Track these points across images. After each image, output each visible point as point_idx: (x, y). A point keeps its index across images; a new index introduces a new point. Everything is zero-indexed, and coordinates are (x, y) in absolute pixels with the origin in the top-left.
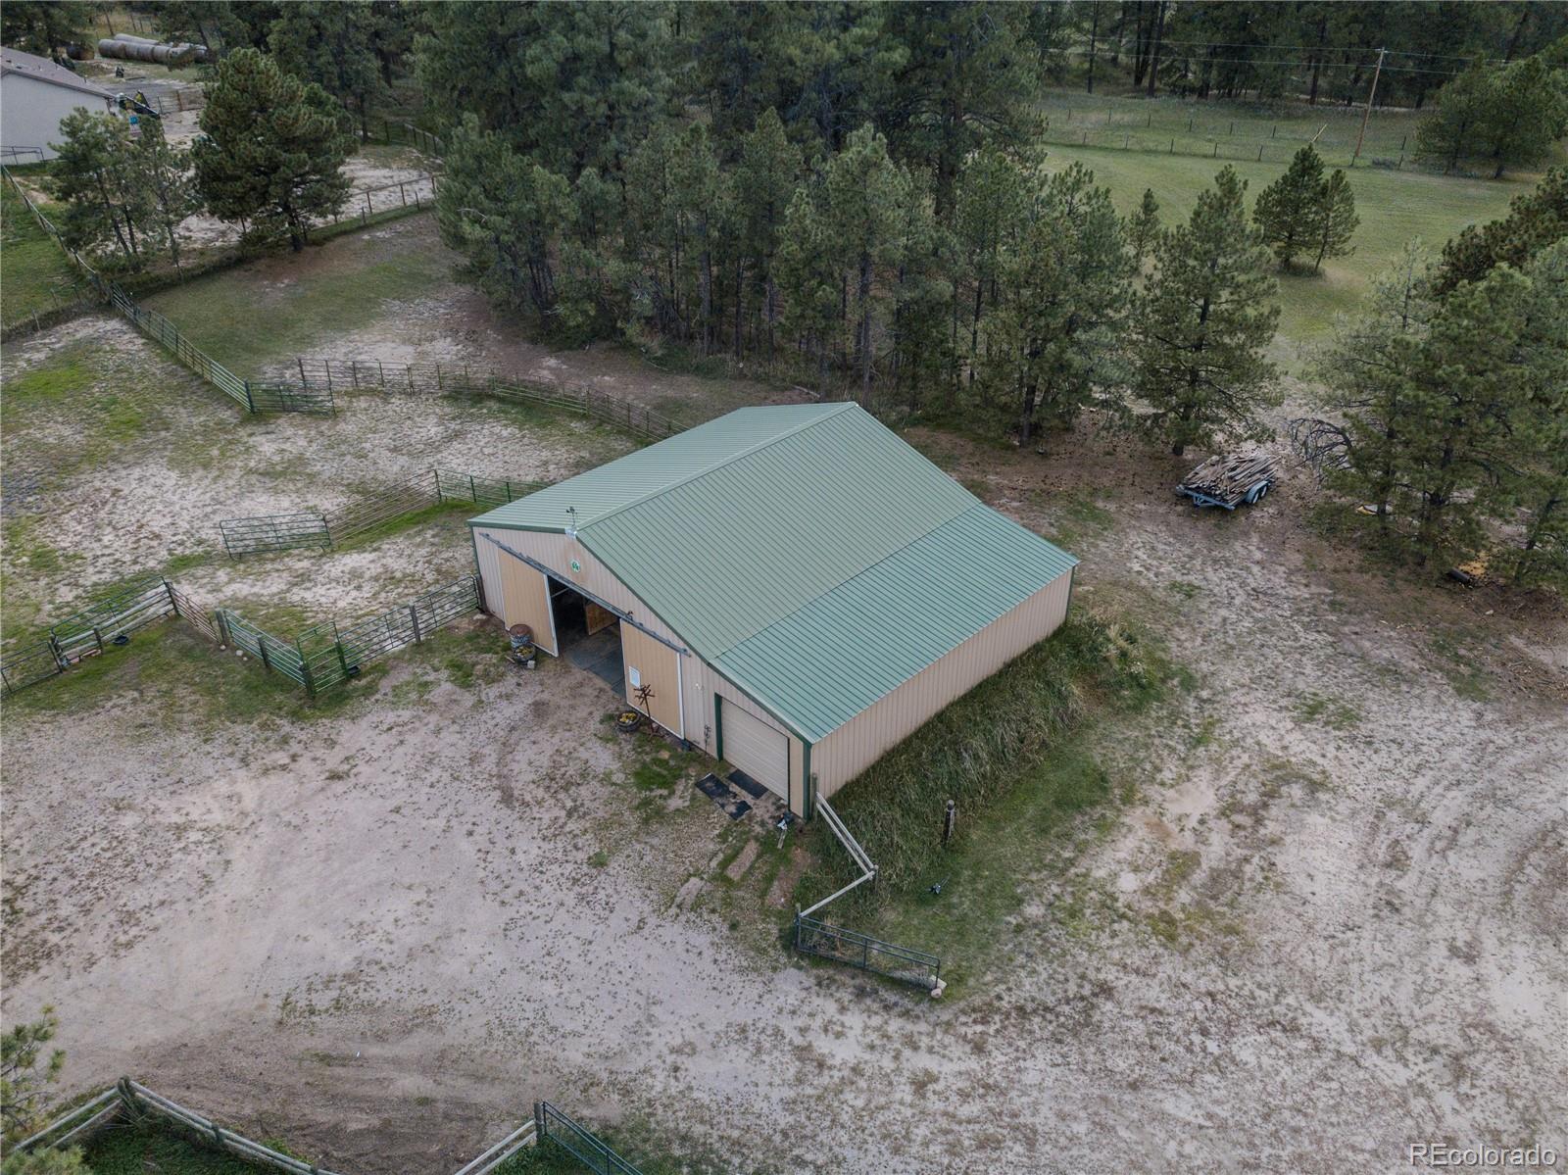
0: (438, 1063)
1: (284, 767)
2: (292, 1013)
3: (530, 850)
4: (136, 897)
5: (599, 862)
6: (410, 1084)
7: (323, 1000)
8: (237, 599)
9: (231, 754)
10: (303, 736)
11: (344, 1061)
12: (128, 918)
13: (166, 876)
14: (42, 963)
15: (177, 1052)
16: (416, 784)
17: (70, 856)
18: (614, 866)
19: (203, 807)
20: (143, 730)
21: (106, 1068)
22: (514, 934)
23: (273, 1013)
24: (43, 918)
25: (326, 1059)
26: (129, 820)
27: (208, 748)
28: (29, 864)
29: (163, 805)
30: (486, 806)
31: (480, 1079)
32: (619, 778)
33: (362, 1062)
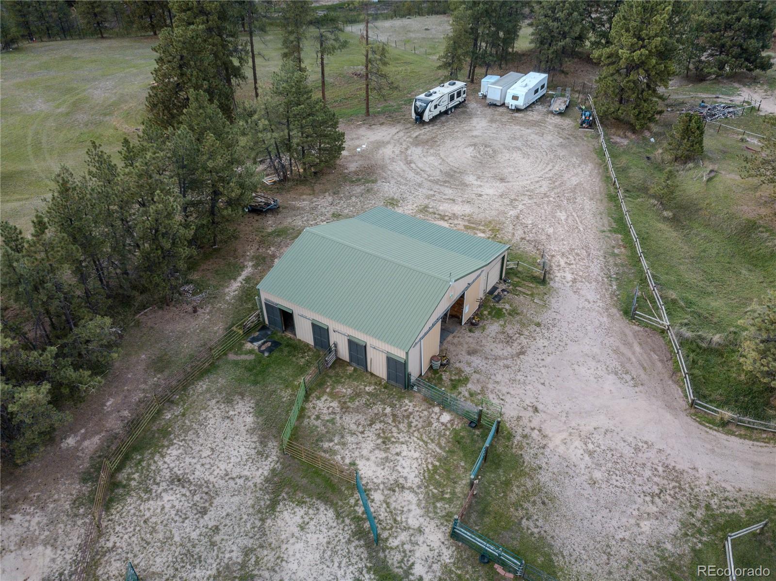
0: (626, 343)
1: (540, 431)
2: (637, 382)
3: (541, 342)
4: (628, 452)
5: (538, 325)
6: (637, 349)
7: (628, 377)
8: (428, 512)
9: (543, 454)
10: (520, 431)
11: (642, 365)
12: (637, 449)
13: (613, 447)
14: (671, 467)
15: (669, 407)
16: (527, 382)
17: (627, 486)
18: (539, 320)
19: (575, 452)
20: (546, 501)
21: (687, 423)
22: (576, 339)
23: (641, 388)
24: (656, 479)
25: (645, 369)
26: (598, 475)
27: (544, 465)
28: (640, 500)
29: (583, 466)
30: (529, 359)
31: (625, 335)
32: (502, 322)
33: (639, 361)
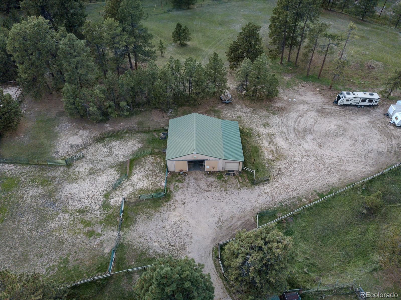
0: (239, 219)
1: (175, 208)
2: (220, 228)
3: (218, 194)
4: (184, 232)
5: (226, 190)
6: (239, 223)
7: (220, 224)
8: (129, 194)
9: (166, 211)
10: (171, 203)
11: (231, 226)
12: (187, 235)
13: (183, 228)
14: (185, 246)
16: (195, 197)
17: (168, 236)
18: (228, 189)
19: (174, 219)
20: (149, 218)
21: (210, 247)
22: (228, 203)
23: (218, 229)
24: (177, 243)
25: (229, 228)
26: (168, 227)
27: (162, 213)
28: (165, 240)
29: (169, 223)
30: (206, 194)
31: (245, 217)
32: (216, 180)
33: (233, 225)
